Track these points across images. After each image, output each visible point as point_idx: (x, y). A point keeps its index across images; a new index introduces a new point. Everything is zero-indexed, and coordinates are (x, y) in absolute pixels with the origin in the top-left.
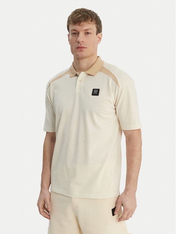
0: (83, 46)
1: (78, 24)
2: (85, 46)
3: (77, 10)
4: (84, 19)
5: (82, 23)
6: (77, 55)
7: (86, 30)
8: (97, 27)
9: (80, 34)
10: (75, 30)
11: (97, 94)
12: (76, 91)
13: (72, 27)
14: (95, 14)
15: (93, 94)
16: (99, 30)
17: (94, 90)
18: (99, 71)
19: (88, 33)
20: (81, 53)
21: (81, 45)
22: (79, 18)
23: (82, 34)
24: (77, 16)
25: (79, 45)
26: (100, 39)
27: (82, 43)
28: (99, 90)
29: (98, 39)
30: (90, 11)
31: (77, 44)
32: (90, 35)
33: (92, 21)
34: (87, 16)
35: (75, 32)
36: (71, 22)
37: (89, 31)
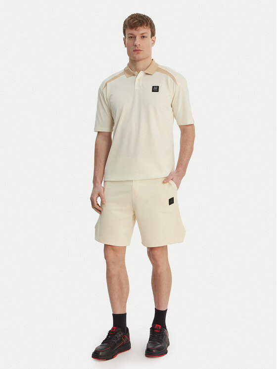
0: (139, 49)
1: (134, 29)
2: (141, 49)
3: (132, 15)
4: (140, 24)
5: (138, 28)
6: (135, 58)
7: (142, 34)
8: (151, 31)
9: (137, 38)
10: (132, 34)
11: (157, 91)
12: (136, 88)
13: (128, 31)
14: (150, 19)
15: (153, 91)
16: (153, 34)
17: (153, 87)
18: (156, 71)
19: (144, 37)
20: (138, 55)
21: (138, 48)
22: (136, 23)
23: (138, 38)
24: (133, 21)
25: (136, 48)
26: (154, 41)
27: (139, 46)
28: (158, 87)
29: (153, 42)
30: (145, 16)
31: (134, 47)
32: (145, 39)
33: (147, 25)
34: (143, 21)
35: (131, 36)
36: (128, 27)
37: (144, 35)
